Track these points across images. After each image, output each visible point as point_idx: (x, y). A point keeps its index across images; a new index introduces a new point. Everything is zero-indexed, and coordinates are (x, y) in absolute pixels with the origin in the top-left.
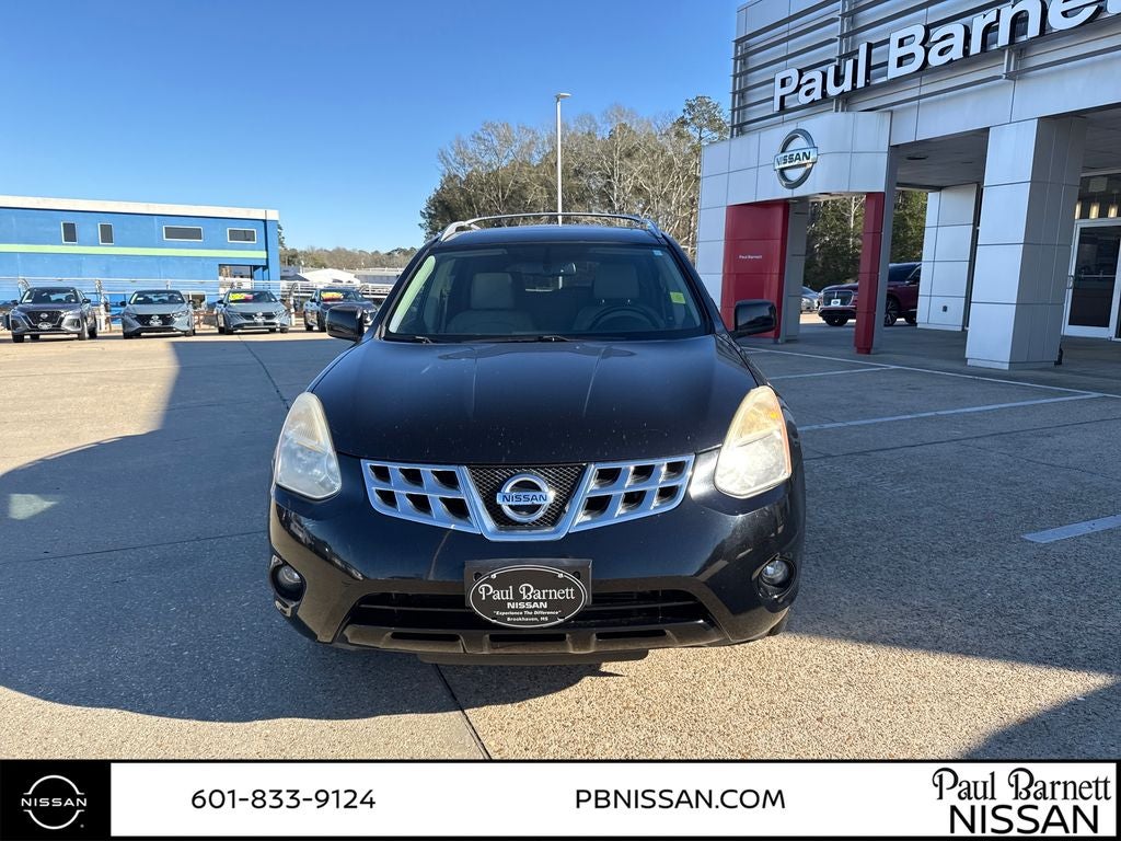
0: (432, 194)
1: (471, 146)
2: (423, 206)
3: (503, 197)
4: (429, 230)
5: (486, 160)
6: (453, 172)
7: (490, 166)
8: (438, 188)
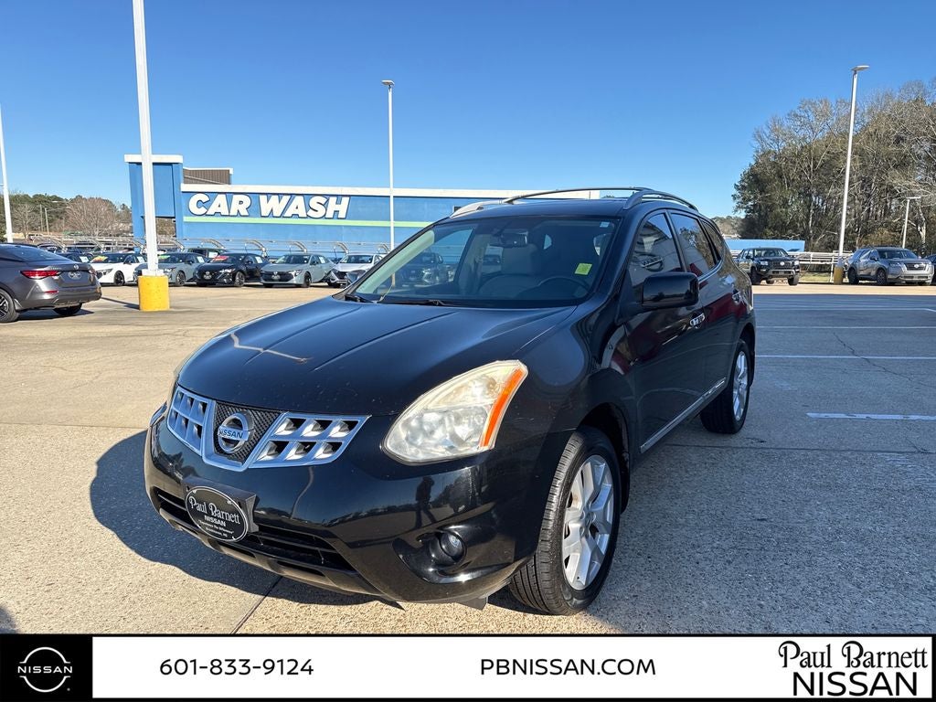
0: (747, 168)
1: (787, 123)
2: (737, 179)
3: (815, 166)
4: (740, 200)
5: (801, 134)
6: (767, 148)
7: (804, 139)
8: (753, 163)
